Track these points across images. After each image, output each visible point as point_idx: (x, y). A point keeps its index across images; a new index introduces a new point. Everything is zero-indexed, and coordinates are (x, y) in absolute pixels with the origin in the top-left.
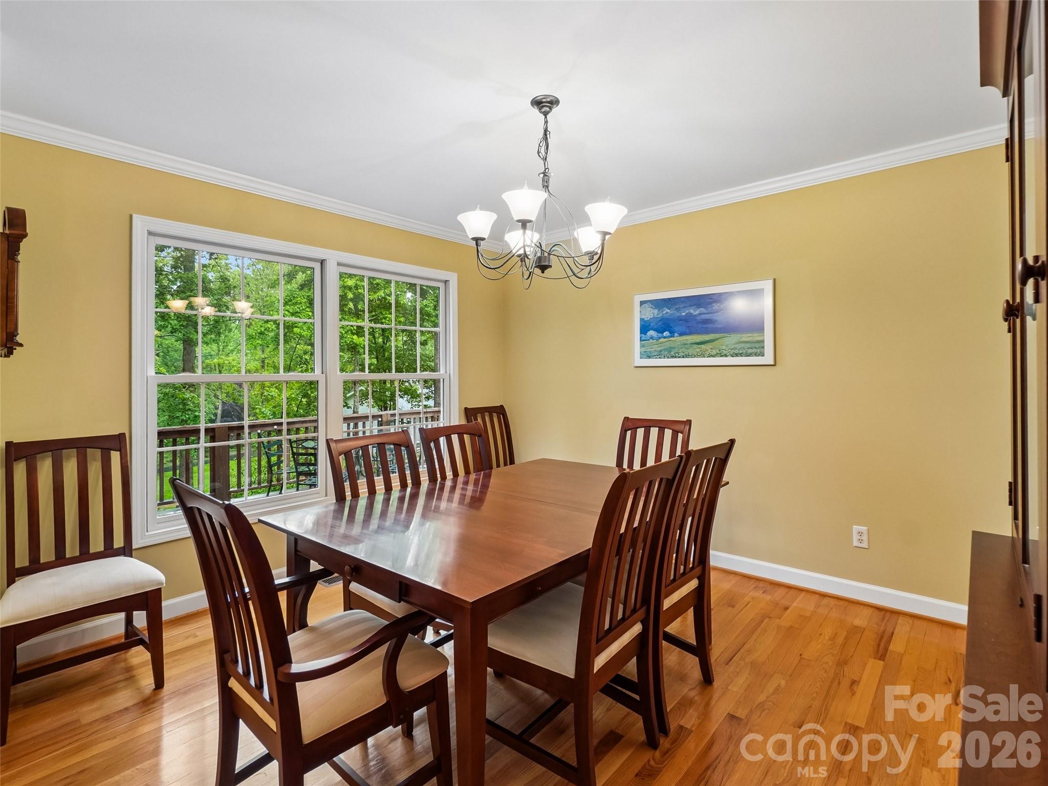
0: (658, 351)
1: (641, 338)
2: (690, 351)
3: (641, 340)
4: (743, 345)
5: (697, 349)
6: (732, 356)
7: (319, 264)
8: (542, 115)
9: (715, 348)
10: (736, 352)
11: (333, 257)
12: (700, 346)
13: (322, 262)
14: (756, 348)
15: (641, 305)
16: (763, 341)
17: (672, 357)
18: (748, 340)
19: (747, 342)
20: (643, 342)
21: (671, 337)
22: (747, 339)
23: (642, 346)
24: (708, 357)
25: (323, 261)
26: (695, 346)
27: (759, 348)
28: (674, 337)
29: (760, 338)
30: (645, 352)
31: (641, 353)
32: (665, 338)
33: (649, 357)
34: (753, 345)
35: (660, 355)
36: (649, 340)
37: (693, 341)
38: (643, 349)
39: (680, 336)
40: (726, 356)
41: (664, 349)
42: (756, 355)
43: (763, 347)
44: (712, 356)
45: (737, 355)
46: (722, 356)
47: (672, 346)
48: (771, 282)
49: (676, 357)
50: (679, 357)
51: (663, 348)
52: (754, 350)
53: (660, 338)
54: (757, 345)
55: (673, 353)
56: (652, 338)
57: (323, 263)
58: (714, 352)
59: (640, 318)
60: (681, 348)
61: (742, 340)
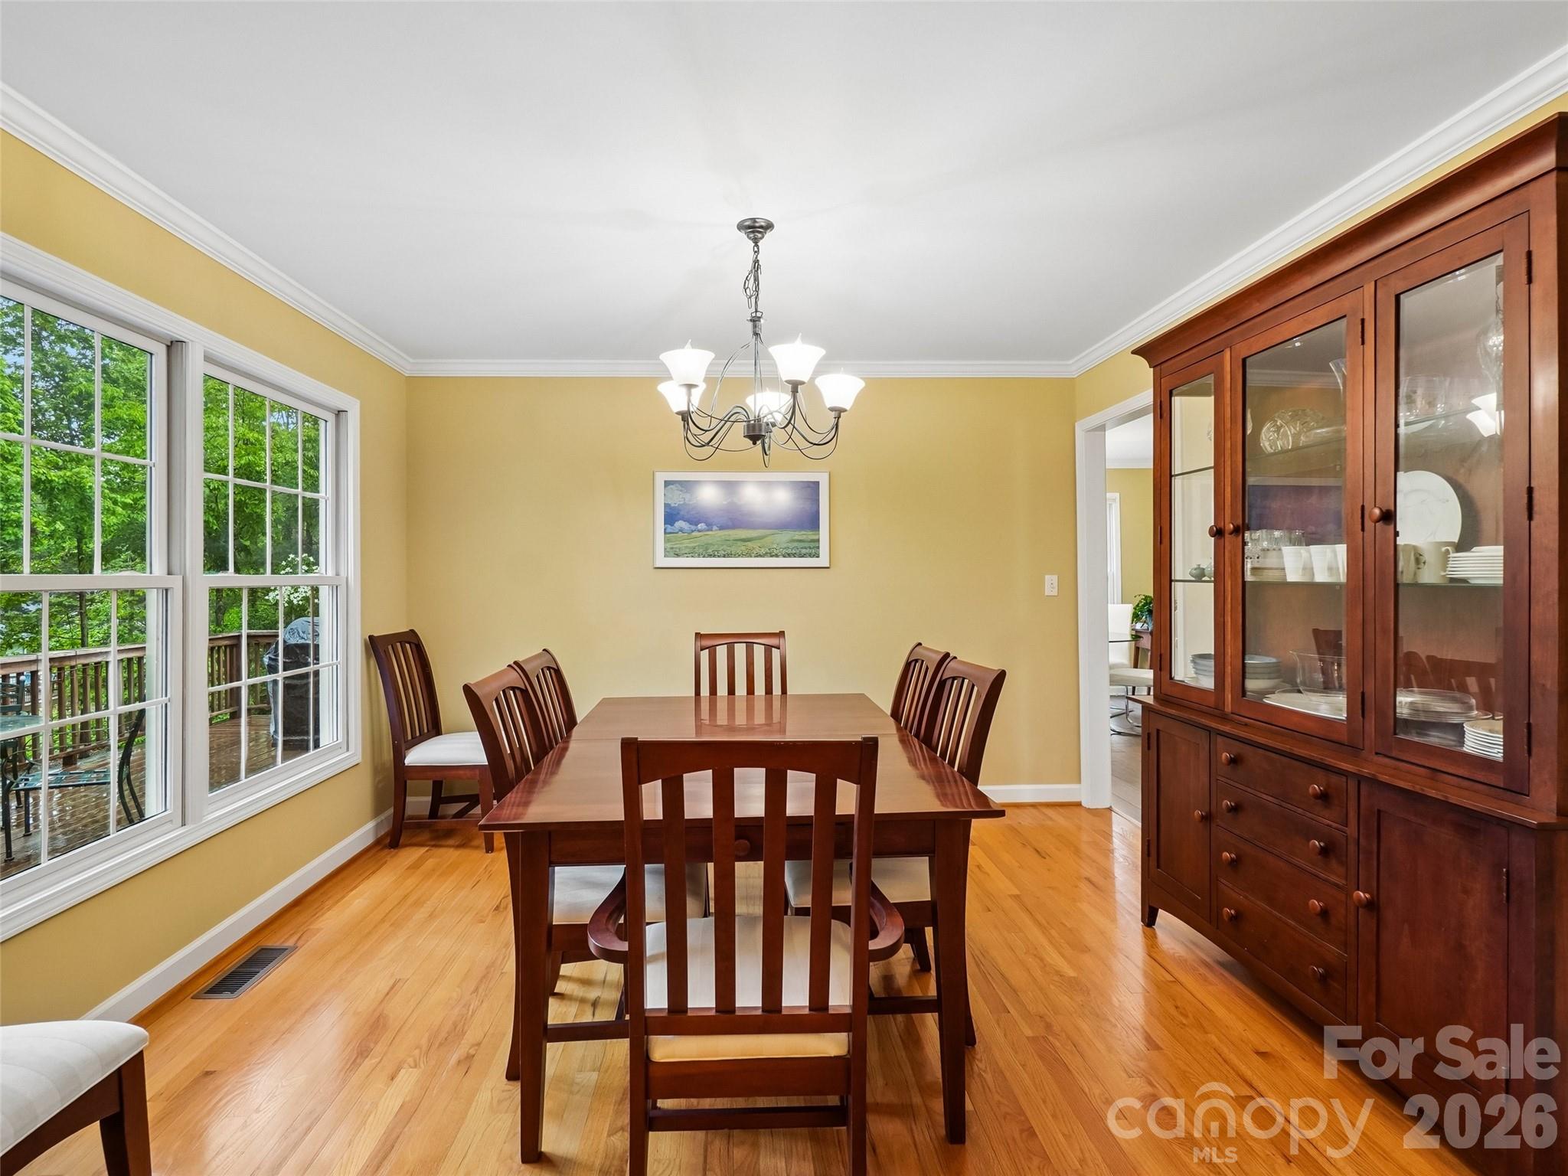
0: (690, 548)
1: (665, 529)
2: (733, 550)
3: (665, 533)
4: (796, 544)
5: (742, 548)
6: (784, 557)
7: (164, 348)
8: (751, 242)
9: (764, 547)
10: (789, 551)
11: (200, 340)
12: (746, 543)
13: (173, 347)
14: (810, 548)
15: (665, 486)
16: (818, 541)
17: (710, 556)
18: (802, 538)
19: (800, 541)
20: (668, 535)
21: (708, 530)
22: (800, 538)
23: (667, 541)
24: (755, 557)
25: (175, 344)
26: (739, 543)
27: (814, 547)
28: (712, 530)
29: (816, 537)
30: (672, 548)
31: (665, 549)
32: (699, 531)
33: (678, 555)
34: (806, 545)
35: (692, 553)
36: (677, 533)
37: (737, 537)
38: (669, 545)
39: (720, 530)
40: (777, 556)
41: (699, 546)
42: (811, 556)
43: (818, 548)
44: (760, 556)
45: (789, 555)
46: (772, 556)
47: (710, 542)
48: (826, 475)
49: (714, 556)
50: (719, 556)
51: (698, 544)
52: (808, 551)
53: (693, 531)
54: (812, 545)
55: (710, 551)
56: (681, 530)
57: (174, 349)
58: (763, 551)
59: (665, 504)
60: (722, 545)
61: (796, 538)
